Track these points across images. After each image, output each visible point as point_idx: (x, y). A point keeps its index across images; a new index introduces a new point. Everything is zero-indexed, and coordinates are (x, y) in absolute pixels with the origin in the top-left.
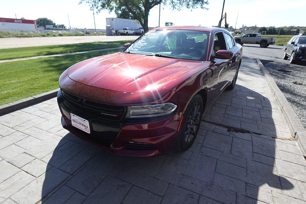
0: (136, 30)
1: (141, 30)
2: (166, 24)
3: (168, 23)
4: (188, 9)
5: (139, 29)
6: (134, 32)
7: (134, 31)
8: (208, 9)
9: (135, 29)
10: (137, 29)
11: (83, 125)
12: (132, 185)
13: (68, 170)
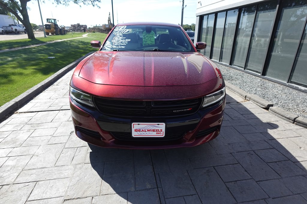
0: (5, 28)
1: (13, 28)
2: (48, 21)
3: (51, 19)
4: (75, 4)
5: (8, 26)
6: (2, 31)
7: (3, 29)
8: (100, 7)
9: (3, 27)
10: (7, 27)
11: (154, 131)
12: (213, 167)
13: (148, 186)
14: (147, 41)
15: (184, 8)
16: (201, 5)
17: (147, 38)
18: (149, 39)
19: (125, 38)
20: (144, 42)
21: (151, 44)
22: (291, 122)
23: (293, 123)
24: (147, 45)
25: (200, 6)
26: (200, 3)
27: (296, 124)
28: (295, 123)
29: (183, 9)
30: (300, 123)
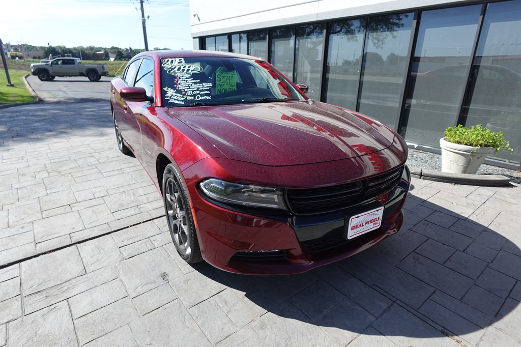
11: (371, 223)
12: (413, 253)
13: (384, 306)
14: (223, 85)
15: (145, 20)
16: (199, 20)
17: (223, 80)
18: (228, 81)
19: (199, 81)
20: (219, 87)
21: (230, 89)
22: (417, 178)
23: (420, 178)
24: (223, 92)
25: (198, 22)
26: (196, 16)
27: (424, 179)
28: (422, 177)
29: (144, 23)
30: (427, 176)
